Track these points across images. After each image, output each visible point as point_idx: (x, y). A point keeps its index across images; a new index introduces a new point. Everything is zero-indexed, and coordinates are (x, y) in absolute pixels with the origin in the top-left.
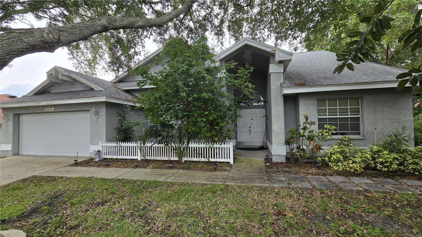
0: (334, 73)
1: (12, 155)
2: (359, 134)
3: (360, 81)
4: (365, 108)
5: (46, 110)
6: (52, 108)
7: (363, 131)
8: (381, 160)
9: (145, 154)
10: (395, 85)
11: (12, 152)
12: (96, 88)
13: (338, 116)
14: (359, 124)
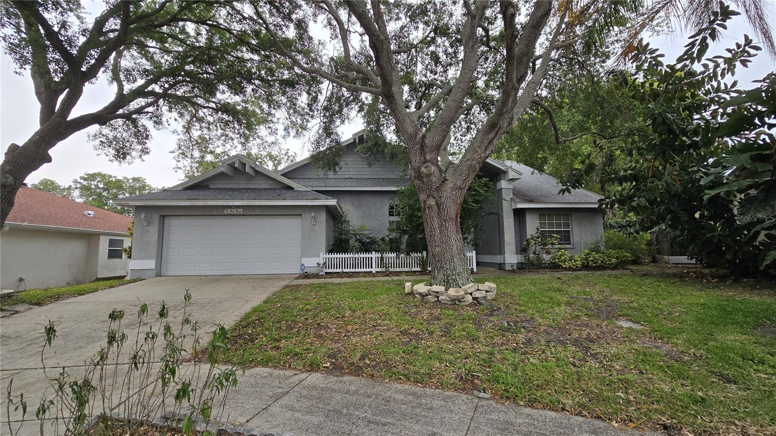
0: (559, 193)
1: (154, 276)
2: (570, 244)
3: (571, 201)
4: (575, 224)
5: (229, 211)
6: (239, 210)
7: (573, 241)
8: (591, 259)
9: (388, 264)
10: (596, 206)
11: (154, 271)
12: (299, 187)
13: (555, 229)
14: (569, 236)
